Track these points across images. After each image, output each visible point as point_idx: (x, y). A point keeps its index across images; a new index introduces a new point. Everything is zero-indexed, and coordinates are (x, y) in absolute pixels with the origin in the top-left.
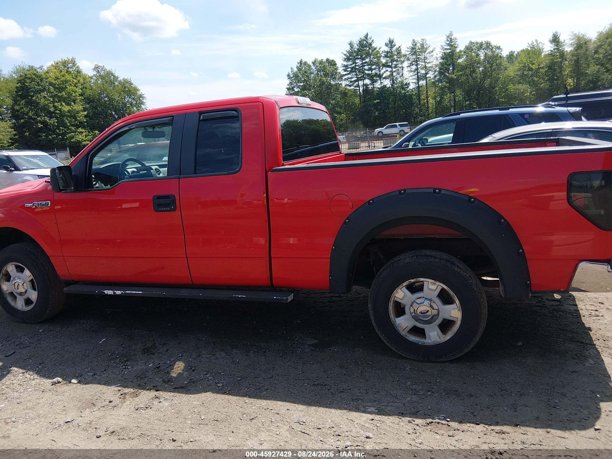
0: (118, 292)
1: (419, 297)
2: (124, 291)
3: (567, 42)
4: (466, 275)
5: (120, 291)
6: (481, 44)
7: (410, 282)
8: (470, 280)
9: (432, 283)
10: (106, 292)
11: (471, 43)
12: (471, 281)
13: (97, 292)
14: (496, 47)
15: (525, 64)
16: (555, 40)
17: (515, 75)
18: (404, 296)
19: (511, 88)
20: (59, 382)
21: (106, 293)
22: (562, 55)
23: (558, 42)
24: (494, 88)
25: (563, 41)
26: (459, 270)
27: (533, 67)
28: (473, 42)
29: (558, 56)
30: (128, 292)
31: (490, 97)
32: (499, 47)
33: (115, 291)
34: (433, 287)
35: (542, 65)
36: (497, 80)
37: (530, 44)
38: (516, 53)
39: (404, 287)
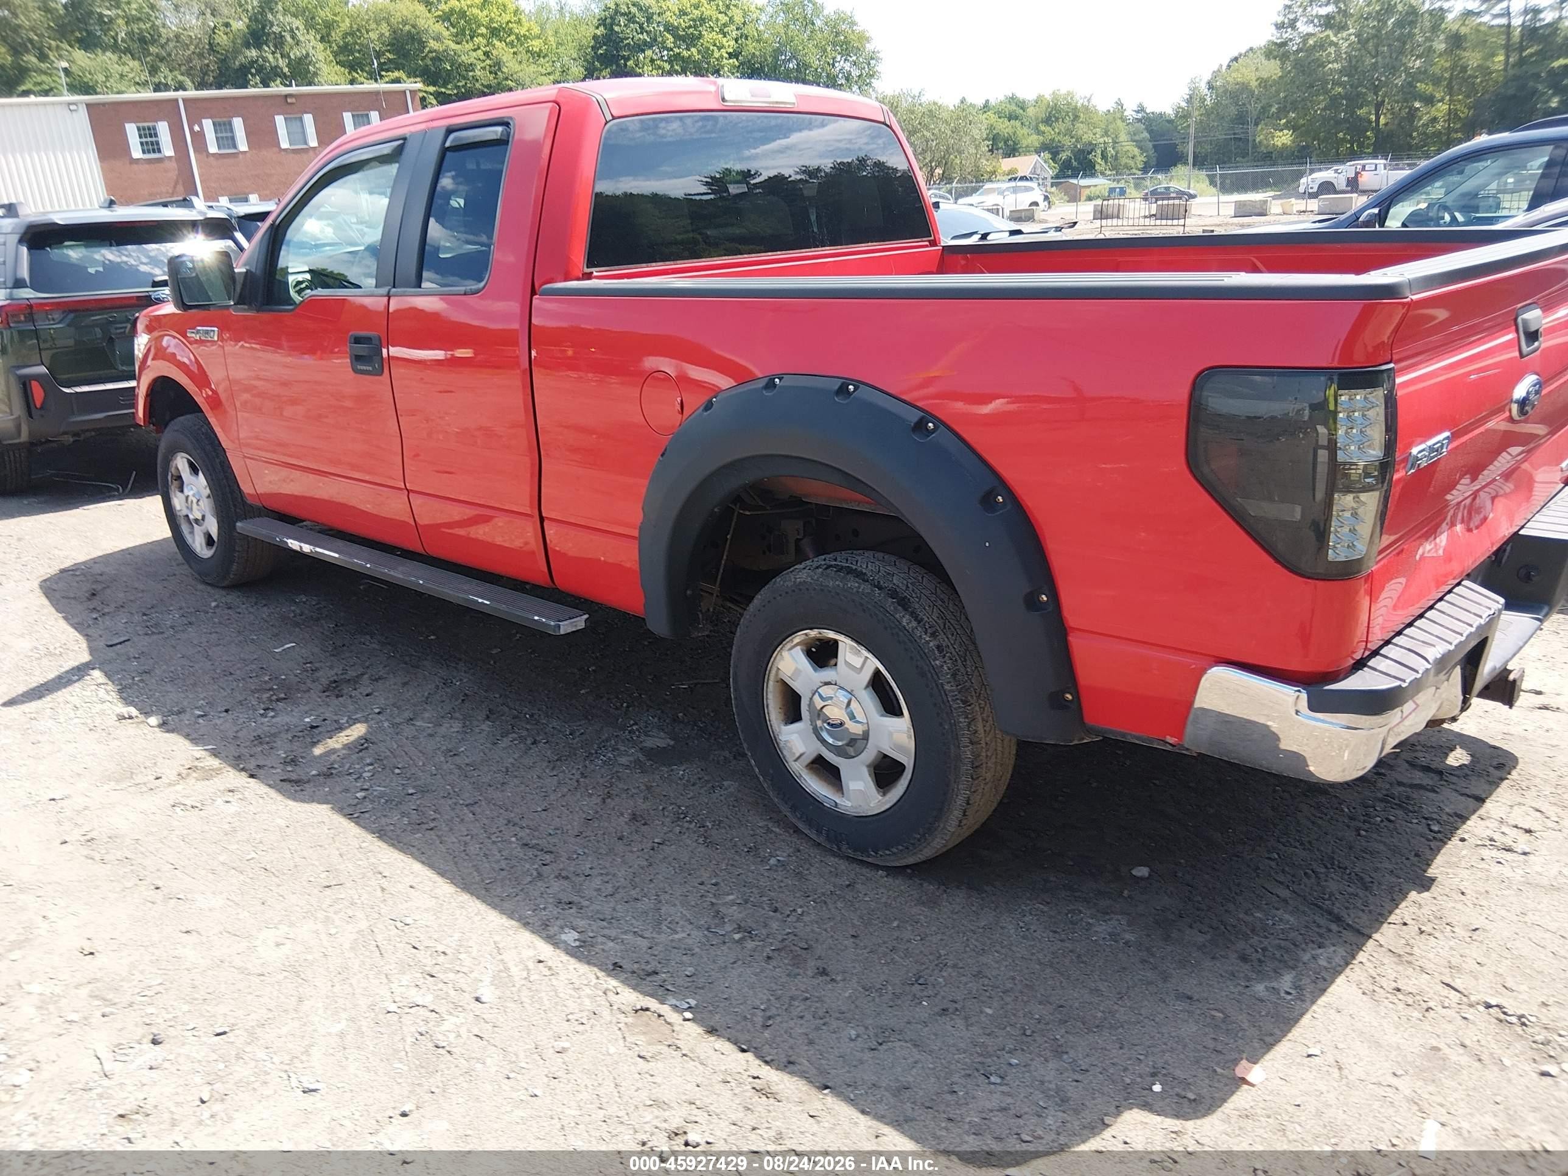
0: (306, 548)
1: (827, 680)
4: (928, 642)
7: (806, 634)
8: (935, 659)
9: (852, 647)
12: (937, 662)
13: (277, 539)
18: (797, 671)
20: (131, 718)
26: (914, 624)
34: (857, 662)
39: (799, 648)
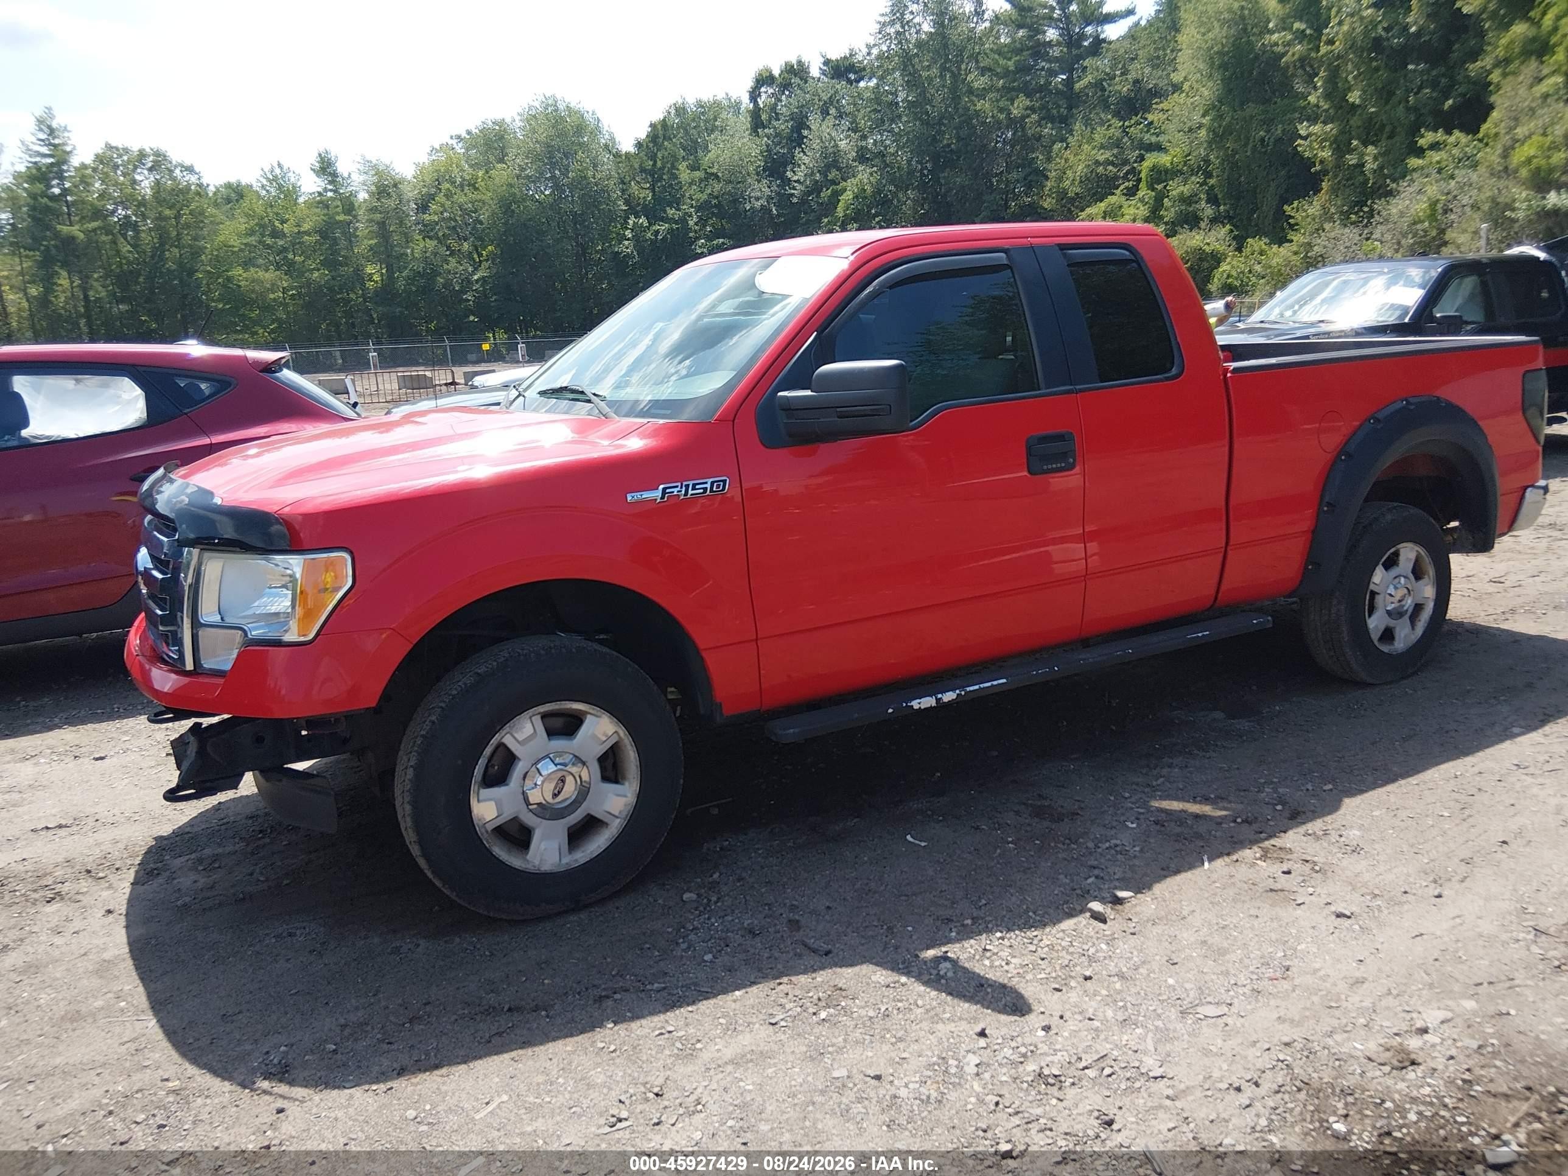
0: (949, 697)
1: (1395, 576)
2: (962, 687)
3: (354, 177)
5: (951, 693)
6: (142, 155)
7: (1391, 552)
9: (1410, 549)
10: (915, 704)
11: (109, 147)
13: (890, 711)
14: (183, 166)
15: (262, 219)
16: (325, 167)
17: (242, 244)
18: (1382, 579)
19: (240, 275)
21: (916, 707)
22: (348, 205)
23: (334, 175)
24: (192, 272)
25: (346, 175)
27: (286, 228)
28: (114, 144)
29: (339, 209)
30: (972, 688)
31: (185, 297)
32: (192, 166)
33: (939, 696)
34: (1412, 555)
35: (306, 227)
36: (196, 253)
37: (266, 170)
38: (212, 189)
39: (1381, 564)
